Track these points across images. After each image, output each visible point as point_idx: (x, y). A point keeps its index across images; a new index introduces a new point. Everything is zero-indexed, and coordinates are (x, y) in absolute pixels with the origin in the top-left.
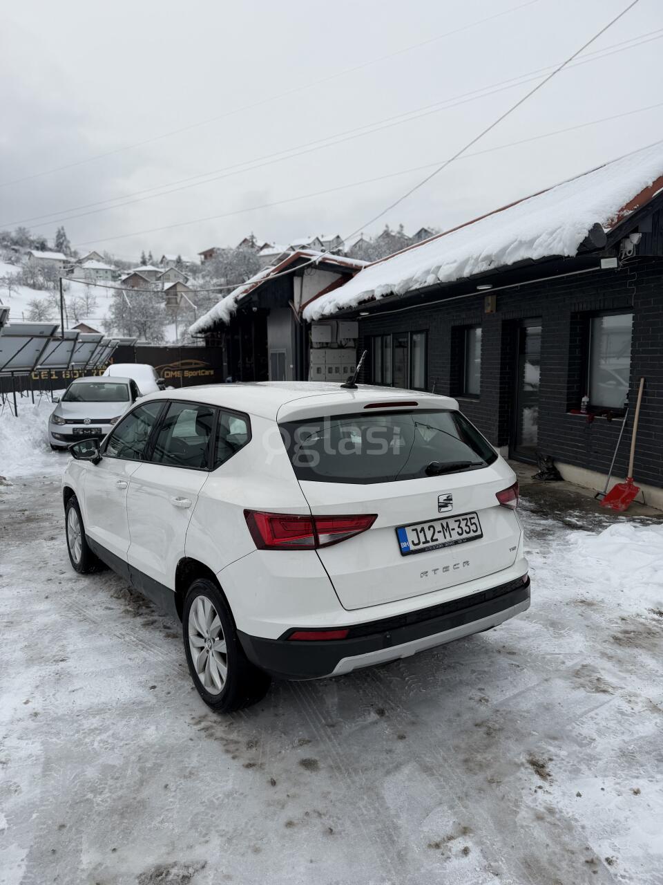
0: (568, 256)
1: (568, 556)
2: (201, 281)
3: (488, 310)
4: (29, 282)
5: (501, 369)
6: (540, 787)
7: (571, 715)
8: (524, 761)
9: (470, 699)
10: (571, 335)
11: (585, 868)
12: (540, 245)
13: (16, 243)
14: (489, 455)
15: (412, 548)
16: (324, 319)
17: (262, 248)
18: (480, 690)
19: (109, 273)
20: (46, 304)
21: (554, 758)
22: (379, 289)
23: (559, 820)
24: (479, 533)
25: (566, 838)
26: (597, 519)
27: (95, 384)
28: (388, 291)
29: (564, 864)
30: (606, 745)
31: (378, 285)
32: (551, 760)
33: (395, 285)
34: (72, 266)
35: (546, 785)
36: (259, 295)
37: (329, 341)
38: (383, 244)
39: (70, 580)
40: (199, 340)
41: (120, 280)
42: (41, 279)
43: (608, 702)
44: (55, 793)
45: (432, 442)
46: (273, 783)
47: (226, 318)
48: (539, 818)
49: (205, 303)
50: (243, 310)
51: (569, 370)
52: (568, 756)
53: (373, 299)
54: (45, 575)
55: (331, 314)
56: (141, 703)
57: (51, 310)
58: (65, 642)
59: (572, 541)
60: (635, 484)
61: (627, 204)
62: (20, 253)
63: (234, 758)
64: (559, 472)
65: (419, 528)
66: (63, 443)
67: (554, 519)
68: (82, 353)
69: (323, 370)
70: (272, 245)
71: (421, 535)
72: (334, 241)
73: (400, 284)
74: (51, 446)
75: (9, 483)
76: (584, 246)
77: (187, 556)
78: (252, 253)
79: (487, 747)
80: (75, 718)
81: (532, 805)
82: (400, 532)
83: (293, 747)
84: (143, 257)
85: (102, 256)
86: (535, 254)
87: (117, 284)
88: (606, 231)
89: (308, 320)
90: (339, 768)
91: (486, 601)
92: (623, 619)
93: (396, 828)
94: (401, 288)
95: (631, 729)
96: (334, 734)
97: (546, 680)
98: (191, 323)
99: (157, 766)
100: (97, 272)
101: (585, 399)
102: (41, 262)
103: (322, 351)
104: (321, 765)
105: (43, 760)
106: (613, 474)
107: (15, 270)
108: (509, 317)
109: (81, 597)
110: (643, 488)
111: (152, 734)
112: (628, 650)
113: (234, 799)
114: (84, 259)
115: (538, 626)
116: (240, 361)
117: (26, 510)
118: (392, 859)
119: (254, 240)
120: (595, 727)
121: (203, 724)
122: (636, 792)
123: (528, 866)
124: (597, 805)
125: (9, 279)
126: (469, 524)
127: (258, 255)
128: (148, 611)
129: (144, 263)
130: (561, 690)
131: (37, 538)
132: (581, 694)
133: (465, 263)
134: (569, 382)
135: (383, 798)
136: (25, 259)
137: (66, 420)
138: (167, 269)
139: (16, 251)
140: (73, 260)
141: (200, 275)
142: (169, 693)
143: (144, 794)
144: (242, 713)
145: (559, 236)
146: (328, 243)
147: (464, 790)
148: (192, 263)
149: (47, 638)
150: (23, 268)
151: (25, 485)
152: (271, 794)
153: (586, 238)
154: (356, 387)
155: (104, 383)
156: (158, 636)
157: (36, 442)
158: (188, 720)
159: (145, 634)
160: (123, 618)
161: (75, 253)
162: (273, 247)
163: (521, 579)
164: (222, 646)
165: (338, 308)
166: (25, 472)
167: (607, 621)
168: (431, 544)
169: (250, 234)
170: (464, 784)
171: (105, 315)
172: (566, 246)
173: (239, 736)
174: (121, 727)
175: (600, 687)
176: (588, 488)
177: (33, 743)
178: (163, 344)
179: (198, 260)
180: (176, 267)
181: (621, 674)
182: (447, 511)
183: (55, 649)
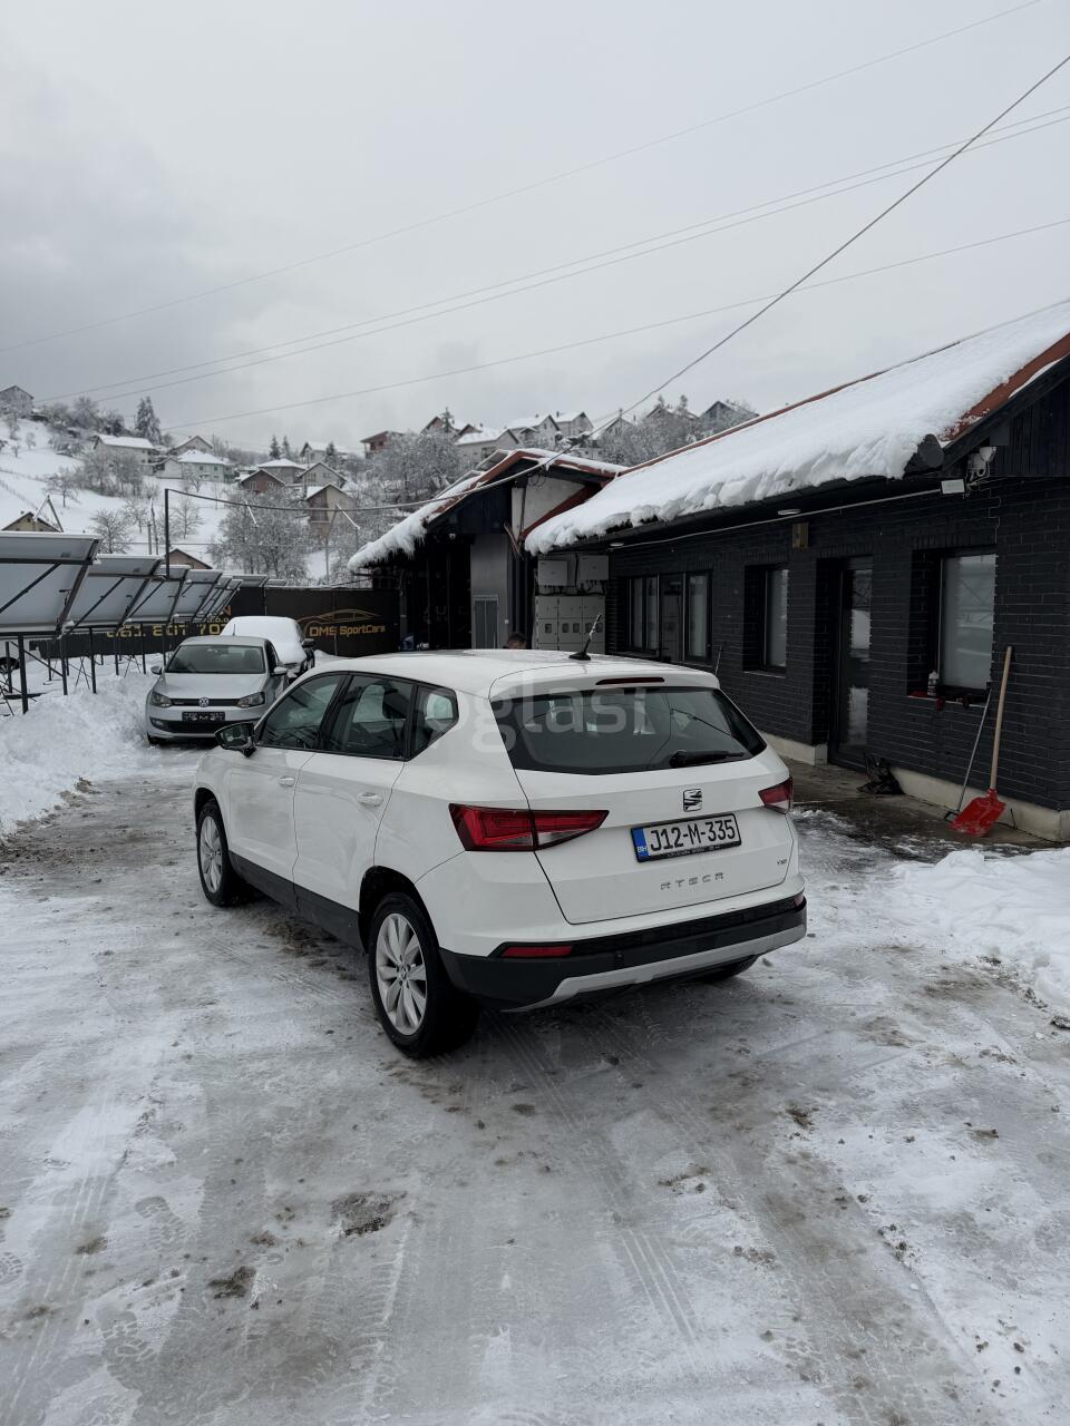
0: (893, 478)
1: (888, 893)
2: (365, 485)
3: (797, 543)
4: (94, 484)
5: (816, 630)
6: (797, 1135)
7: (850, 1068)
8: (783, 1110)
9: (727, 1049)
10: (913, 583)
11: (834, 1205)
12: (856, 461)
13: (75, 423)
14: (754, 744)
15: (651, 853)
16: (556, 552)
17: (462, 433)
18: (741, 1040)
19: (220, 470)
20: (120, 518)
21: (820, 1108)
22: (637, 512)
23: (813, 1164)
24: (736, 839)
25: (818, 1180)
26: (941, 847)
27: (214, 646)
28: (651, 515)
29: (810, 1201)
30: (884, 1098)
31: (636, 505)
32: (815, 1110)
33: (659, 508)
34: (162, 459)
35: (805, 1133)
36: (460, 516)
37: (564, 584)
38: (654, 426)
39: (205, 914)
40: (363, 578)
41: (237, 481)
42: (113, 479)
43: (900, 1056)
44: (227, 1131)
45: (686, 730)
46: (481, 1126)
47: (409, 548)
48: (791, 1161)
49: (371, 519)
50: (435, 537)
51: (911, 634)
52: (838, 1106)
53: (628, 525)
54: (170, 908)
55: (568, 545)
56: (316, 1048)
57: (128, 529)
58: (210, 984)
59: (898, 874)
60: (1000, 799)
61: (973, 408)
62: (81, 438)
63: (433, 1102)
64: (897, 782)
65: (660, 829)
66: (168, 735)
67: (879, 846)
68: (190, 600)
69: (554, 627)
70: (479, 428)
71: (663, 839)
72: (577, 423)
73: (665, 506)
74: (149, 737)
75: (96, 789)
76: (913, 465)
77: (377, 864)
78: (446, 440)
79: (740, 1097)
80: (238, 1062)
81: (784, 1150)
82: (636, 833)
83: (505, 1093)
84: (274, 446)
85: (210, 443)
86: (850, 473)
87: (233, 488)
88: (943, 445)
89: (533, 553)
90: (559, 1114)
91: (744, 923)
92: (944, 968)
93: (622, 1167)
94: (668, 511)
95: (922, 1081)
96: (556, 1081)
97: (827, 1032)
98: (349, 553)
99: (342, 1110)
100: (201, 468)
101: (933, 676)
102: (114, 452)
103: (554, 598)
104: (538, 1110)
105: (205, 1101)
106: (971, 784)
107: (72, 465)
108: (826, 554)
109: (224, 934)
110: (1011, 805)
111: (332, 1078)
112: (941, 1002)
113: (435, 1140)
114: (182, 447)
115: (828, 975)
116: (427, 611)
117: (126, 827)
118: (616, 1194)
119: (450, 420)
120: (878, 1080)
121: (394, 1070)
122: (910, 1140)
123: (769, 1201)
124: (861, 1152)
125: (63, 479)
126: (723, 827)
127: (456, 444)
128: (314, 950)
129: (275, 455)
130: (844, 1043)
131: (149, 863)
132: (869, 1047)
133: (758, 479)
134: (910, 651)
135: (610, 1142)
136: (89, 448)
137: (172, 700)
138: (312, 465)
139: (75, 434)
140: (164, 449)
141: (364, 475)
142: (350, 1038)
143: (330, 1133)
144: (443, 1060)
145: (881, 449)
146: (567, 425)
147: (707, 1136)
148: (352, 455)
149: (186, 981)
150: (86, 462)
151: (119, 793)
152: (479, 1135)
153: (915, 454)
154: (589, 659)
155: (228, 646)
156: (331, 978)
157: (126, 732)
158: (376, 1066)
159: (316, 976)
160: (282, 957)
161: (168, 439)
162: (480, 432)
163: (792, 899)
164: (420, 973)
165: (578, 537)
166: (117, 774)
167: (923, 971)
168: (675, 849)
169: (444, 411)
170: (707, 1130)
171: (213, 536)
172: (888, 463)
173: (438, 1081)
174: (294, 1071)
175: (894, 1040)
176: (937, 806)
177: (191, 1085)
178: (303, 584)
179: (360, 451)
180: (326, 461)
181: (925, 1027)
182: (694, 812)
183: (199, 991)
